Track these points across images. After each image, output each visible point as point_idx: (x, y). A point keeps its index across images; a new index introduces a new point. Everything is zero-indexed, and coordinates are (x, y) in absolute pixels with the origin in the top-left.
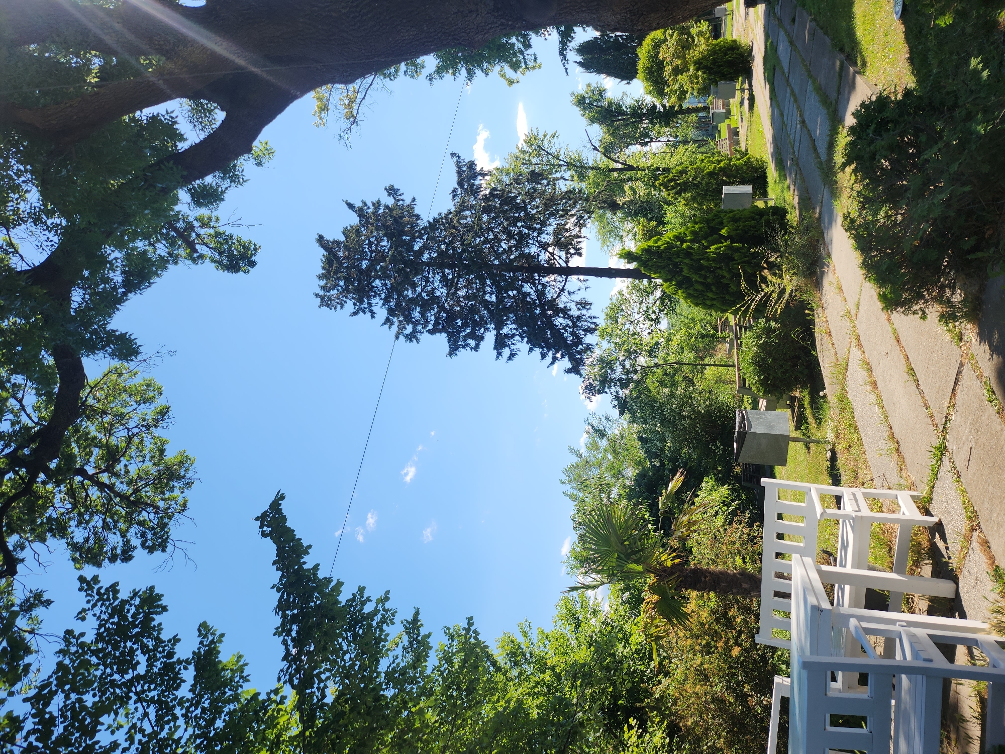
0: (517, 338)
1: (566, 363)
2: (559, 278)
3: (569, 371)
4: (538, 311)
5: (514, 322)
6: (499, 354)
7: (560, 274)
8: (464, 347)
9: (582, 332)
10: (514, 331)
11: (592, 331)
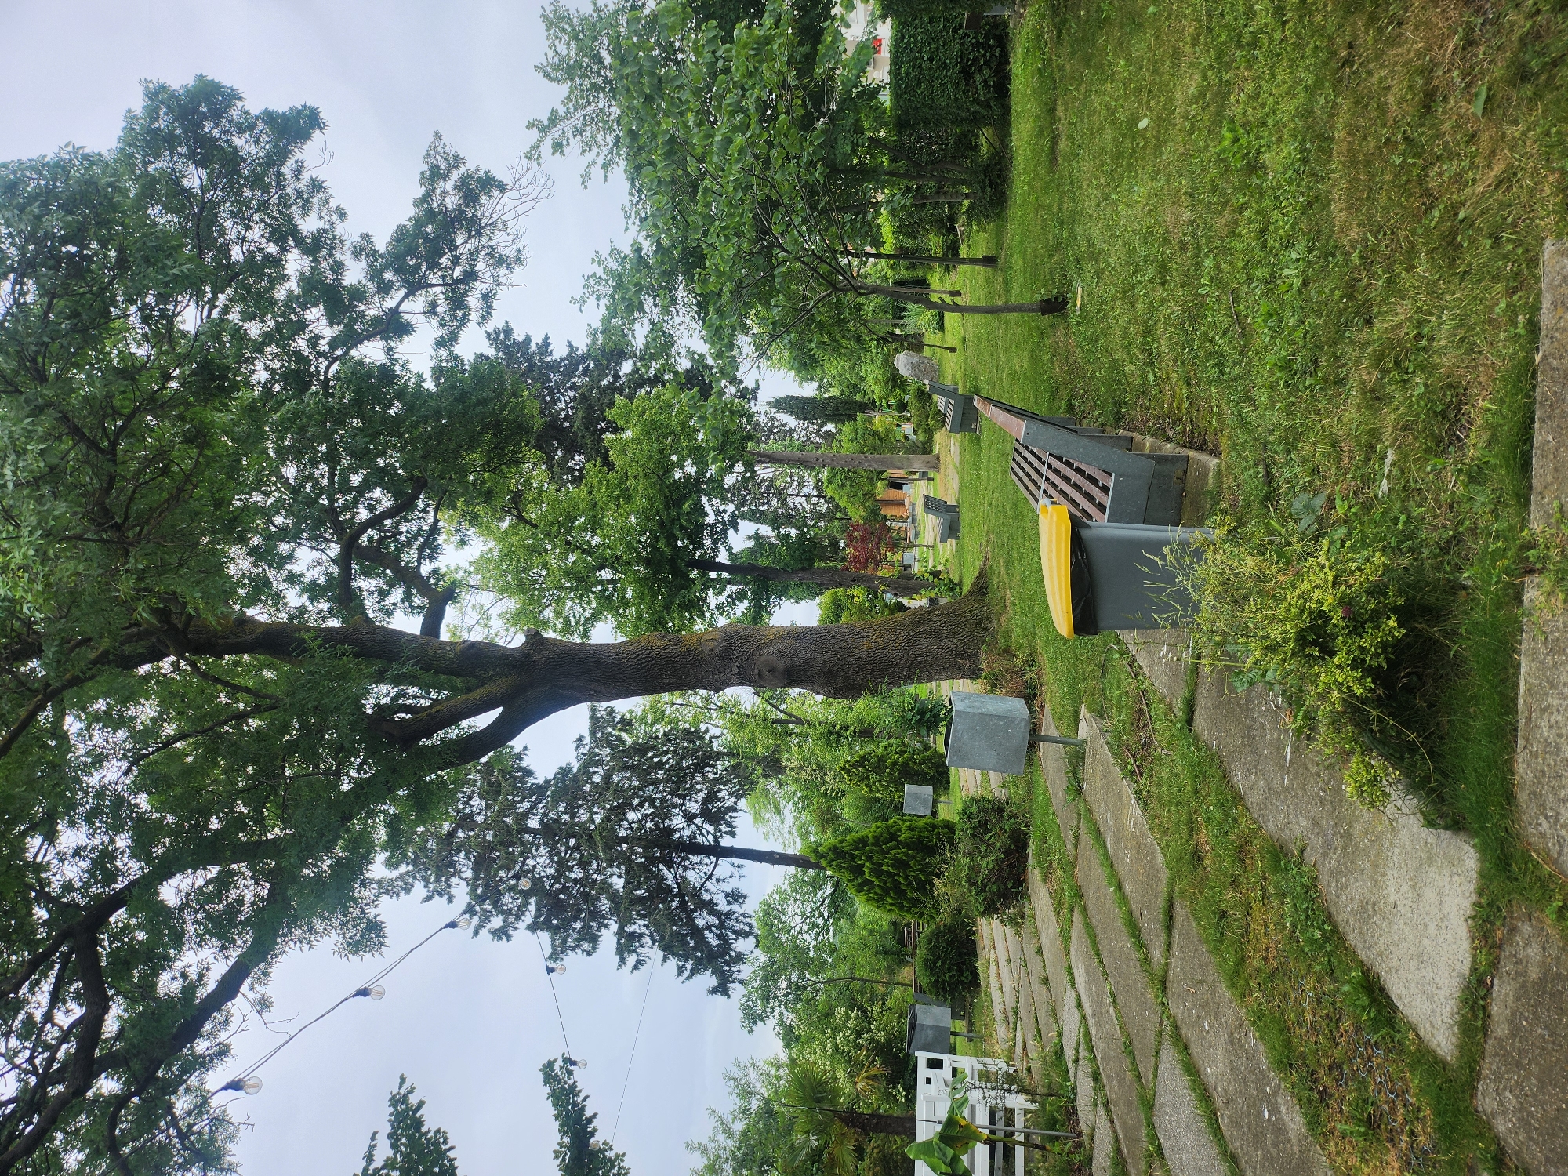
0: (647, 940)
1: (708, 979)
2: (706, 860)
3: (714, 991)
4: (675, 904)
5: (643, 917)
6: (622, 960)
7: (708, 856)
8: (573, 949)
9: (732, 936)
10: (644, 930)
11: (746, 935)
